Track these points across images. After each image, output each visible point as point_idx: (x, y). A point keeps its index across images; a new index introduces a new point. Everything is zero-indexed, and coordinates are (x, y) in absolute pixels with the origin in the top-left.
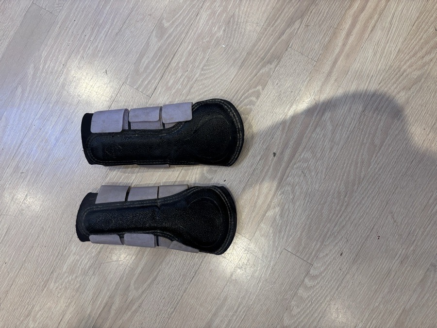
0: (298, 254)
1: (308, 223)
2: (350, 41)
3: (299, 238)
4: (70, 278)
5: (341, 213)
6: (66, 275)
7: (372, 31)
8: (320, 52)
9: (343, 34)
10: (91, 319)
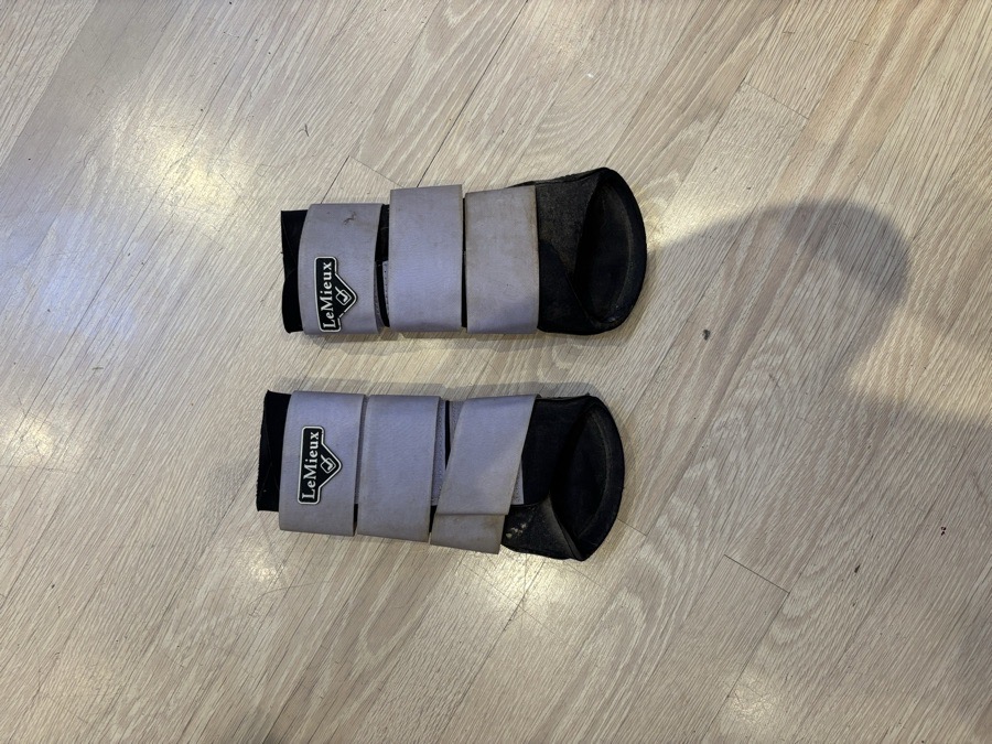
0: (756, 568)
1: (781, 495)
2: (887, 73)
3: (761, 528)
4: (213, 623)
5: (857, 473)
6: (202, 615)
7: (936, 50)
8: (818, 96)
9: (872, 55)
10: (263, 718)
